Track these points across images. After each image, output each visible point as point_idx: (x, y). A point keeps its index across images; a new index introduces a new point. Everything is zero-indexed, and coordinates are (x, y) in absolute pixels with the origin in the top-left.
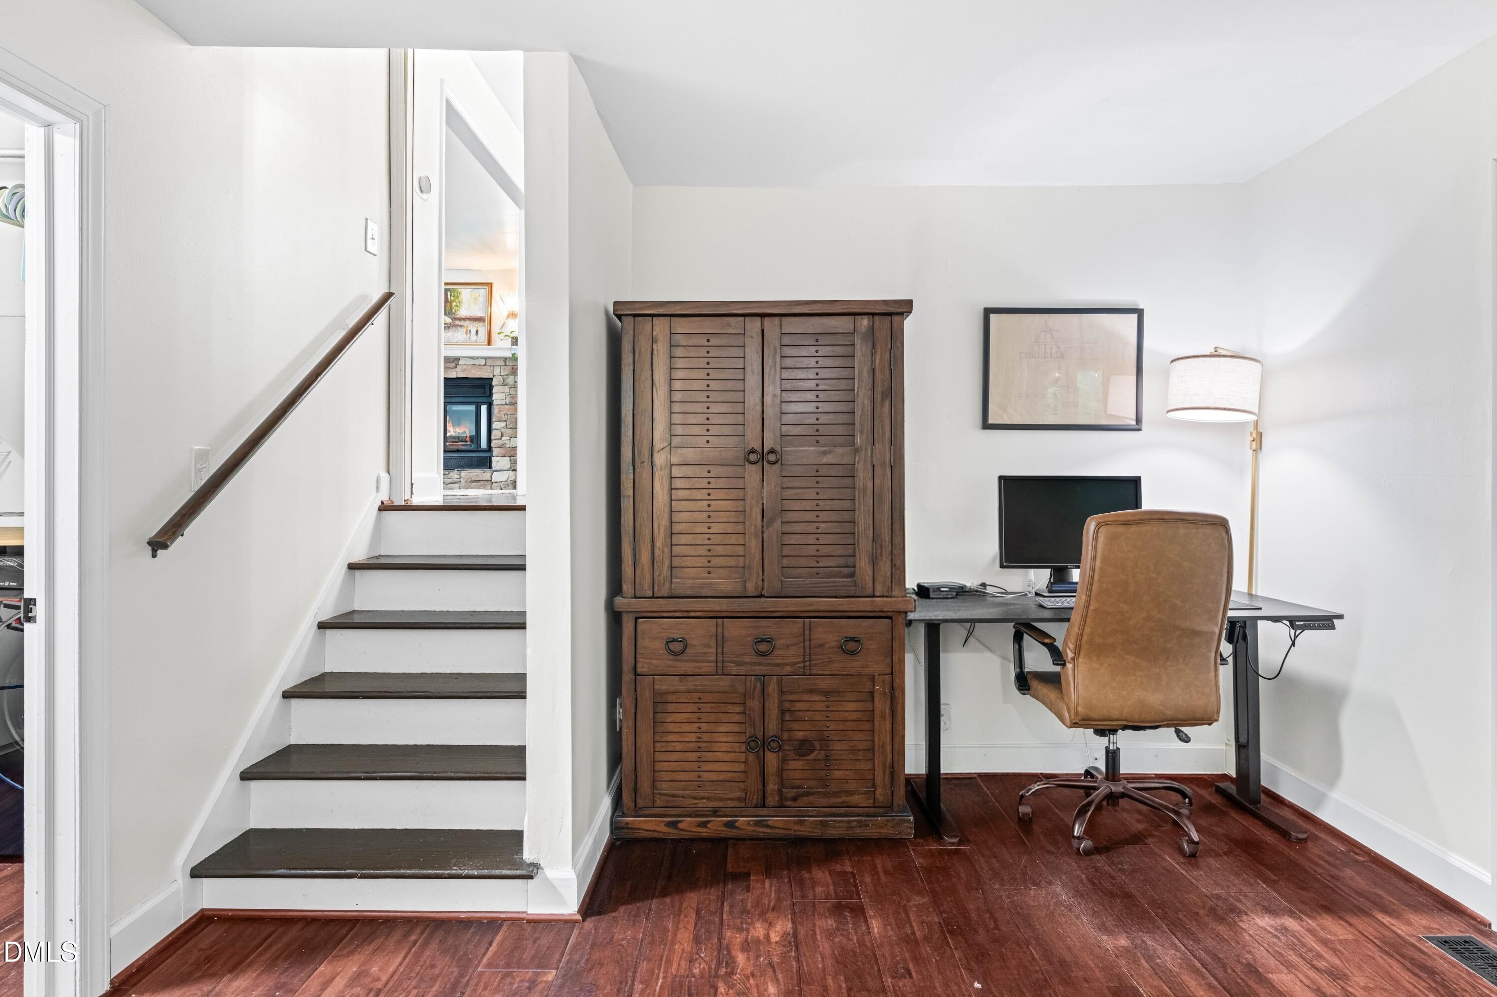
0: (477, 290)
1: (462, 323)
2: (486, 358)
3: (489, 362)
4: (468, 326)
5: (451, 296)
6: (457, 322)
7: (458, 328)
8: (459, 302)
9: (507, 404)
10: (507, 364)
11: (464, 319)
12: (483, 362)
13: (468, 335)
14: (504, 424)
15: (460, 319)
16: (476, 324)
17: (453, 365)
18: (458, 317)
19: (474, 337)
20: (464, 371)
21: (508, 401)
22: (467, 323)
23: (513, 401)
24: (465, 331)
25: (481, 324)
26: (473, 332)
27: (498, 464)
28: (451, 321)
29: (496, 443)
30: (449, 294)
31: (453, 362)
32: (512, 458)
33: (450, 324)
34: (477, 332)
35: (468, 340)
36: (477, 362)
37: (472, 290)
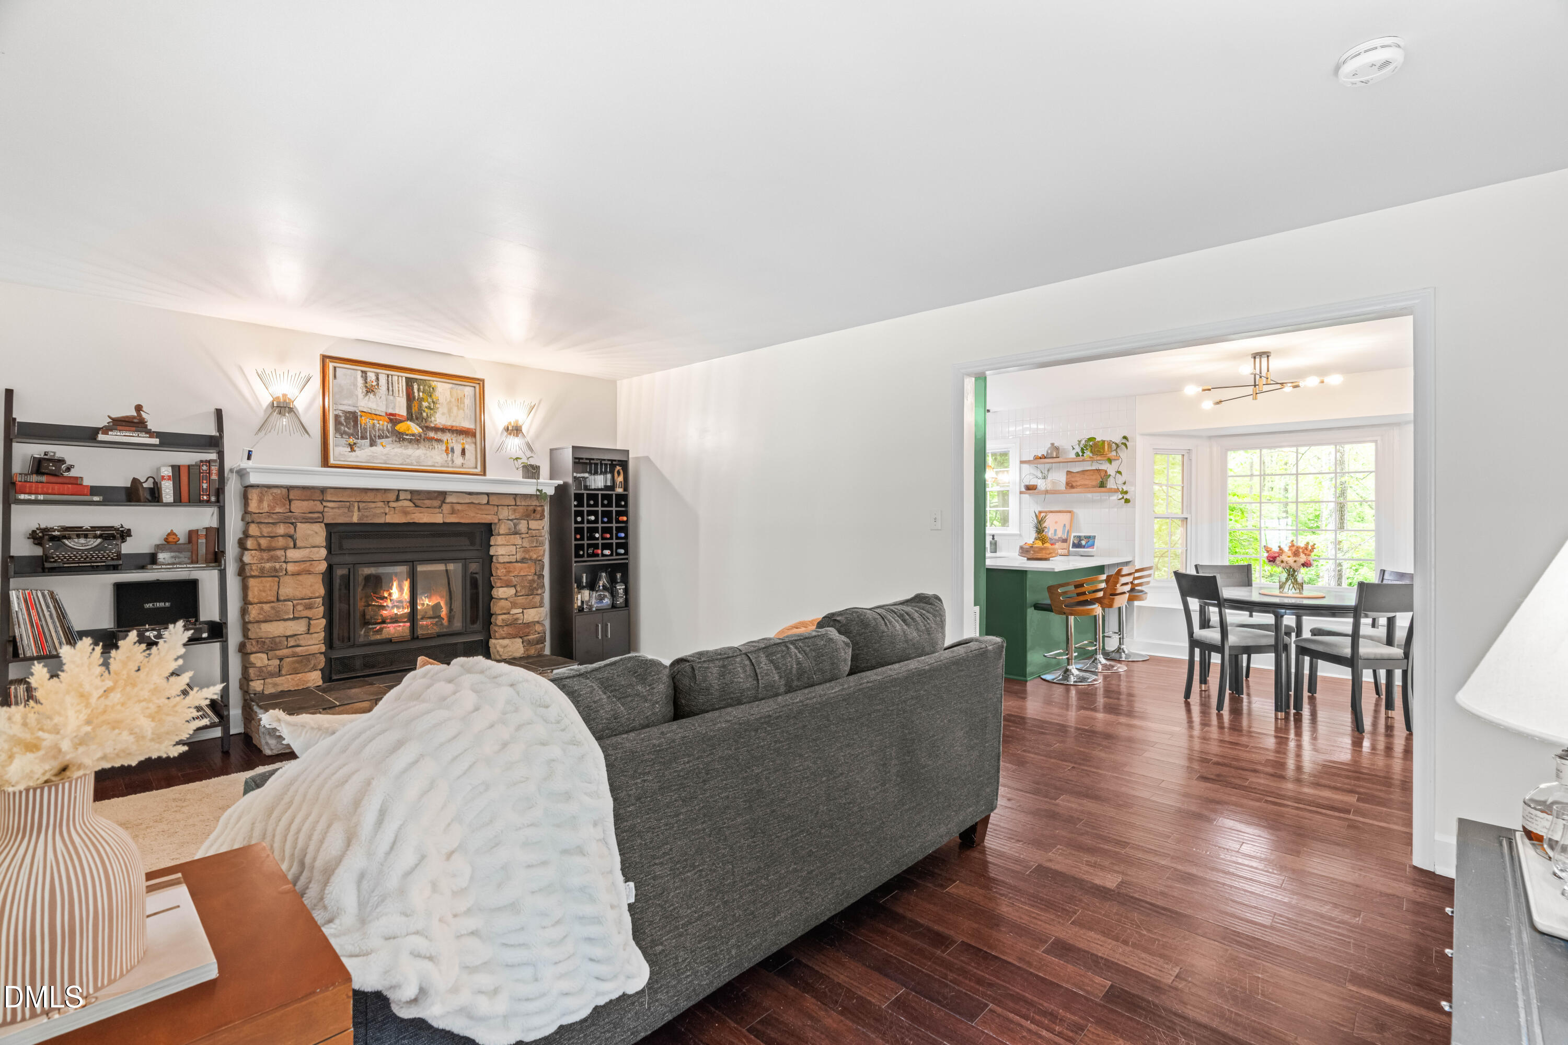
0: (461, 387)
1: (439, 435)
2: (488, 494)
3: (494, 500)
4: (450, 441)
5: (419, 390)
6: (432, 434)
7: (435, 444)
8: (433, 402)
9: (517, 562)
10: (518, 503)
11: (443, 430)
12: (484, 500)
13: (450, 455)
14: (512, 591)
15: (436, 429)
16: (461, 438)
17: (436, 503)
18: (432, 425)
19: (459, 460)
20: (453, 512)
21: (519, 557)
22: (446, 437)
23: (527, 556)
24: (444, 448)
25: (469, 440)
26: (458, 451)
27: (506, 650)
28: (421, 430)
29: (503, 620)
30: (416, 387)
31: (435, 498)
32: (526, 638)
33: (420, 436)
34: (463, 452)
35: (450, 464)
36: (475, 500)
37: (454, 386)
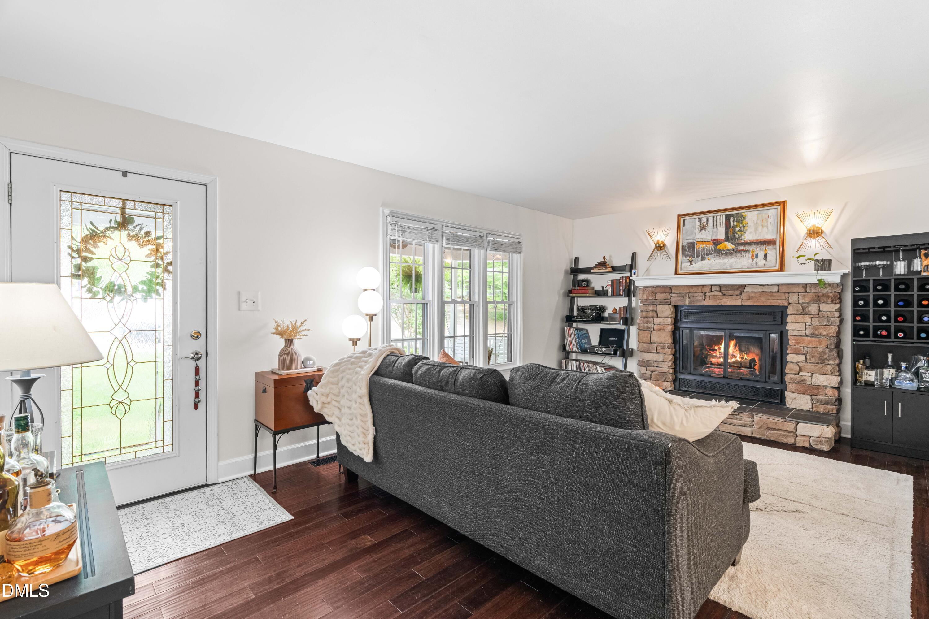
0: (766, 211)
1: (747, 248)
2: (778, 285)
3: (783, 289)
4: (755, 250)
5: (734, 221)
6: (741, 248)
7: (743, 254)
8: (744, 226)
9: (806, 336)
10: (808, 291)
11: (750, 243)
12: (775, 289)
13: (755, 260)
14: (803, 358)
15: (745, 244)
16: (764, 247)
17: (738, 292)
18: (742, 242)
19: (761, 262)
20: (749, 298)
21: (808, 332)
22: (751, 248)
23: (817, 332)
24: (750, 255)
25: (771, 247)
26: (761, 255)
27: (794, 401)
28: (734, 246)
29: (791, 379)
30: (731, 219)
31: (737, 289)
32: (814, 397)
33: (733, 250)
34: (766, 256)
35: (755, 266)
36: (767, 289)
37: (760, 212)
